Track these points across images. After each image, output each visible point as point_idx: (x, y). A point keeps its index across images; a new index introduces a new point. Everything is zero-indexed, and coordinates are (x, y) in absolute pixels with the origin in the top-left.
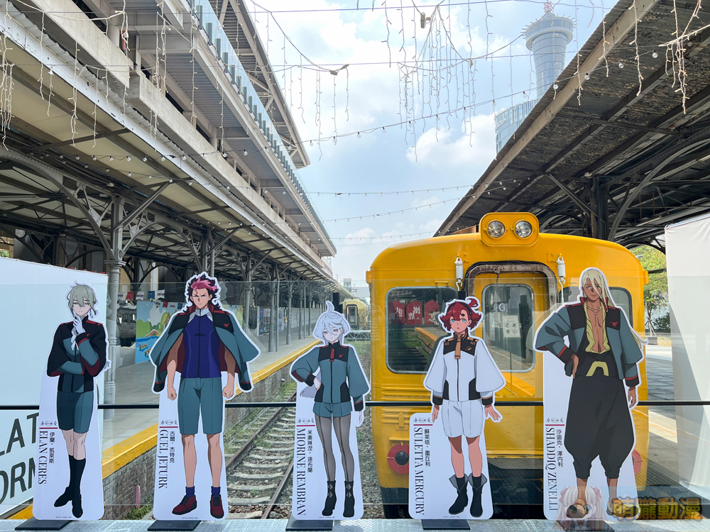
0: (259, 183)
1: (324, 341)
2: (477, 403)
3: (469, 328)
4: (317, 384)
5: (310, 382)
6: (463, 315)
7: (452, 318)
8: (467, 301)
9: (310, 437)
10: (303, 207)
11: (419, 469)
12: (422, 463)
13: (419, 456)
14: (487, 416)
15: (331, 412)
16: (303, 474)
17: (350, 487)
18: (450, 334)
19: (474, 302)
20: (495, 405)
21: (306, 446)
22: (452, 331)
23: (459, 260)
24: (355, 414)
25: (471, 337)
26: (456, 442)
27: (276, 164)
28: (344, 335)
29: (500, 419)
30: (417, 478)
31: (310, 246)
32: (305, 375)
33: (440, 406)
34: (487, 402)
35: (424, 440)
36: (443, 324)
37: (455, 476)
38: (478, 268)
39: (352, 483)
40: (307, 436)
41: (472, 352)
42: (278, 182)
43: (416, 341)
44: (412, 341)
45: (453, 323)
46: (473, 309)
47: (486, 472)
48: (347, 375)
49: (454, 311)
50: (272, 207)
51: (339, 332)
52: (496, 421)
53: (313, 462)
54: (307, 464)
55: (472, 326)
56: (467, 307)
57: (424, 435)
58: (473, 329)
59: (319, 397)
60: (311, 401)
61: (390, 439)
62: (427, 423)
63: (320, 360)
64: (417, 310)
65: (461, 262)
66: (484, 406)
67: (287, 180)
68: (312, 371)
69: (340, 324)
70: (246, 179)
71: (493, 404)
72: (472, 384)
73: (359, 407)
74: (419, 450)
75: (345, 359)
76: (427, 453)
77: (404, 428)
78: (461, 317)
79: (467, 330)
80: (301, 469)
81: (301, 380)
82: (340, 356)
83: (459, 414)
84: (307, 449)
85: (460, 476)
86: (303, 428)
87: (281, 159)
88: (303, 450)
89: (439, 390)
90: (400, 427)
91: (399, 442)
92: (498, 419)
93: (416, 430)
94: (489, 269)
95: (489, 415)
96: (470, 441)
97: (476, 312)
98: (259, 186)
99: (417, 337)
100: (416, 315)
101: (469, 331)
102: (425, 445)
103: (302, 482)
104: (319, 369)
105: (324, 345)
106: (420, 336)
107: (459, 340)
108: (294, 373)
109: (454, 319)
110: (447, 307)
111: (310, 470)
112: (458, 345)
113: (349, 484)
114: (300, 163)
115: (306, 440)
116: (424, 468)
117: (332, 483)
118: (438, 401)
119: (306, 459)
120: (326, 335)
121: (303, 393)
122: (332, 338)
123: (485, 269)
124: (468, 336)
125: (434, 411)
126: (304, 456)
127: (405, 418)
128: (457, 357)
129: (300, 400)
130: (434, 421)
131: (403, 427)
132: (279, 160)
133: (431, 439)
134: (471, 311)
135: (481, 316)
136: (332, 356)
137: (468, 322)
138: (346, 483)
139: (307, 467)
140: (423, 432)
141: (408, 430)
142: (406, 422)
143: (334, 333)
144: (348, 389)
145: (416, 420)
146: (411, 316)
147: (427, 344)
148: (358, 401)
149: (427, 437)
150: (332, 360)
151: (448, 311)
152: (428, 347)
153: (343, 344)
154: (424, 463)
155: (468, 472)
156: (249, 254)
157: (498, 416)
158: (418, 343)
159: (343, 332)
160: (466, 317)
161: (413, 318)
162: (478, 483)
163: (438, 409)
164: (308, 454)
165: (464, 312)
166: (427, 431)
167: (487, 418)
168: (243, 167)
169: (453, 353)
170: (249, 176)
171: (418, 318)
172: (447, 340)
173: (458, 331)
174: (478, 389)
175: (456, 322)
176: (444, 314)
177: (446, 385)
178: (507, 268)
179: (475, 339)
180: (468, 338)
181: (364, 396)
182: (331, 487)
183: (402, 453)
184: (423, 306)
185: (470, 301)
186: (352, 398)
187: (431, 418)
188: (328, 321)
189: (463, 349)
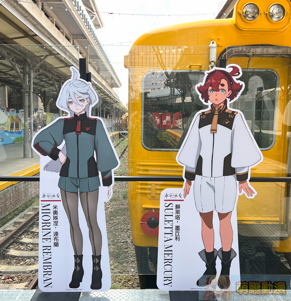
0: (71, 37)
1: (69, 112)
2: (231, 179)
3: (228, 100)
4: (62, 158)
5: (54, 155)
6: (223, 85)
7: (210, 88)
8: (228, 69)
9: (55, 212)
10: (100, 54)
11: (169, 243)
12: (171, 238)
13: (168, 231)
14: (240, 192)
15: (77, 187)
16: (49, 248)
17: (97, 261)
18: (207, 107)
19: (236, 70)
20: (250, 181)
21: (52, 221)
22: (209, 103)
23: (213, 43)
24: (103, 190)
25: (230, 109)
26: (207, 218)
27: (81, 23)
28: (91, 106)
29: (254, 195)
30: (166, 252)
31: (105, 80)
32: (49, 148)
33: (193, 182)
34: (242, 178)
35: (174, 215)
36: (200, 95)
37: (205, 250)
38: (232, 51)
39: (99, 257)
40: (52, 211)
41: (230, 126)
42: (83, 36)
43: (166, 137)
44: (164, 137)
45: (212, 95)
46: (234, 78)
47: (235, 247)
48: (95, 148)
49: (213, 81)
50: (80, 53)
51: (86, 103)
52: (250, 197)
53: (60, 237)
54: (52, 238)
55: (231, 97)
56: (228, 76)
57: (174, 211)
58: (233, 101)
59: (64, 172)
60: (56, 176)
61: (143, 206)
62: (178, 198)
63: (65, 133)
64: (168, 118)
65: (215, 45)
66: (238, 182)
67: (89, 35)
68: (56, 144)
69: (87, 94)
70: (63, 33)
71: (248, 180)
72: (228, 159)
73: (107, 182)
74: (169, 225)
75: (93, 132)
76: (178, 228)
77: (156, 198)
78: (220, 87)
79: (225, 102)
80: (47, 243)
81: (44, 153)
82: (88, 129)
83: (212, 190)
84: (52, 224)
85: (209, 250)
86: (48, 203)
87: (87, 23)
88: (48, 225)
89: (192, 165)
90: (152, 197)
91: (151, 209)
92: (252, 195)
93: (167, 205)
94: (241, 52)
95: (243, 191)
96: (222, 216)
97: (237, 82)
98: (71, 38)
99: (167, 135)
100: (167, 122)
101: (228, 103)
102: (175, 221)
103: (48, 256)
104: (64, 142)
105: (69, 116)
106: (169, 135)
107: (216, 113)
108: (37, 146)
109: (213, 90)
110: (206, 75)
111: (56, 245)
112: (216, 118)
113: (97, 258)
114: (97, 26)
115: (51, 215)
116: (173, 242)
117: (79, 257)
118: (190, 177)
119: (52, 234)
120: (71, 106)
121: (47, 168)
122: (78, 109)
123: (238, 52)
124: (226, 108)
125: (186, 186)
126: (49, 231)
127: (156, 189)
128: (214, 131)
129: (44, 175)
130: (185, 196)
131: (154, 197)
132: (85, 24)
133: (181, 215)
134: (232, 80)
135: (242, 86)
136: (78, 129)
137: (228, 93)
138: (94, 257)
139: (53, 241)
140: (174, 207)
141: (159, 199)
142: (158, 192)
143: (80, 103)
144: (96, 164)
145: (167, 196)
146: (165, 122)
147: (174, 138)
148: (107, 176)
149: (178, 212)
150: (78, 133)
151: (206, 81)
152: (174, 140)
153: (90, 116)
154: (174, 238)
155: (218, 246)
156: (61, 77)
157: (252, 192)
158: (168, 138)
159: (90, 103)
160: (226, 87)
161: (166, 124)
162: (227, 257)
163: (190, 184)
164: (53, 229)
165: (223, 81)
166: (178, 207)
167: (241, 194)
168: (60, 24)
169: (209, 127)
170: (65, 31)
171: (168, 124)
172: (203, 113)
173: (217, 103)
174: (234, 165)
175: (215, 92)
176: (203, 84)
177: (200, 160)
178: (259, 50)
179: (233, 112)
180: (227, 111)
181: (113, 170)
182: (78, 261)
183: (153, 219)
184: (172, 116)
185: (232, 69)
186: (100, 173)
187: (182, 194)
188: (72, 90)
189: (220, 122)
